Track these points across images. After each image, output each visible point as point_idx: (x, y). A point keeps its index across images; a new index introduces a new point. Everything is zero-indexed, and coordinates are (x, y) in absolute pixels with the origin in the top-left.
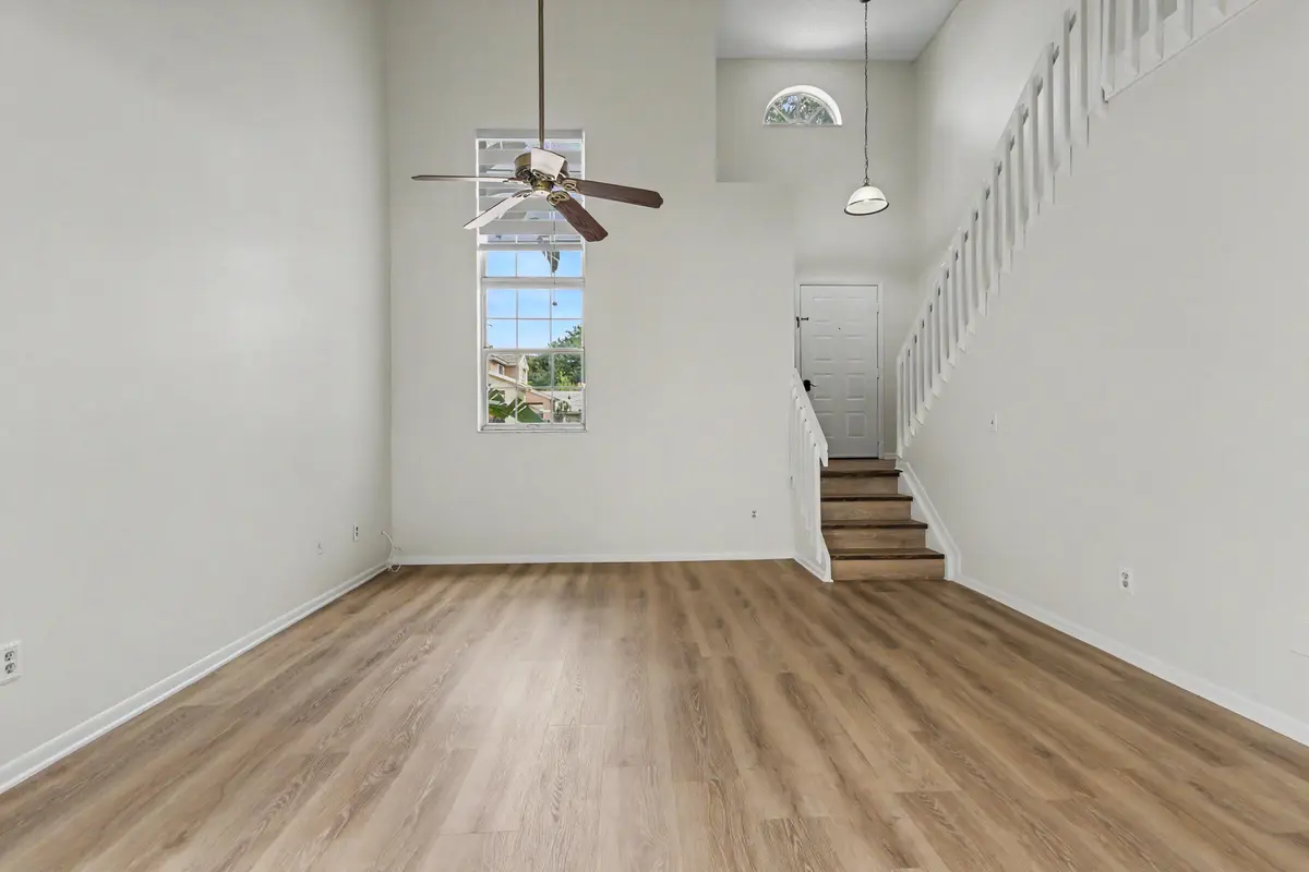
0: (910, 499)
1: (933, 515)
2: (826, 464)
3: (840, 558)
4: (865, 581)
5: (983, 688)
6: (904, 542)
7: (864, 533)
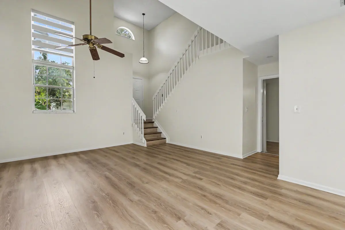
0: (157, 127)
1: (162, 130)
2: (145, 120)
3: (148, 141)
4: (153, 145)
5: (189, 157)
6: (158, 136)
7: (150, 135)
